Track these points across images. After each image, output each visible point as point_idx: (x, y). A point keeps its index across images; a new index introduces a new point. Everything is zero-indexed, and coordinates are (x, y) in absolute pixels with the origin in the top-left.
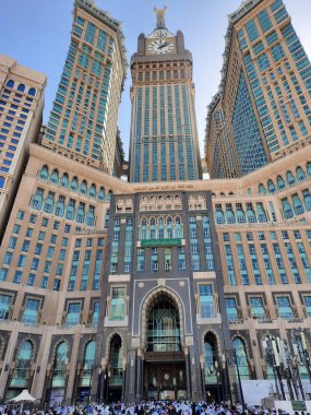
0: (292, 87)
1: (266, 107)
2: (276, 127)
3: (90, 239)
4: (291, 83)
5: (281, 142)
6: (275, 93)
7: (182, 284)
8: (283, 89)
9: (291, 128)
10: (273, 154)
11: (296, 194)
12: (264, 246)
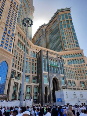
0: (71, 36)
1: (64, 37)
2: (67, 43)
3: (33, 60)
4: (71, 34)
5: (67, 47)
6: (67, 35)
7: (59, 76)
8: (69, 35)
9: (70, 45)
10: (65, 49)
11: (71, 60)
12: (66, 70)
